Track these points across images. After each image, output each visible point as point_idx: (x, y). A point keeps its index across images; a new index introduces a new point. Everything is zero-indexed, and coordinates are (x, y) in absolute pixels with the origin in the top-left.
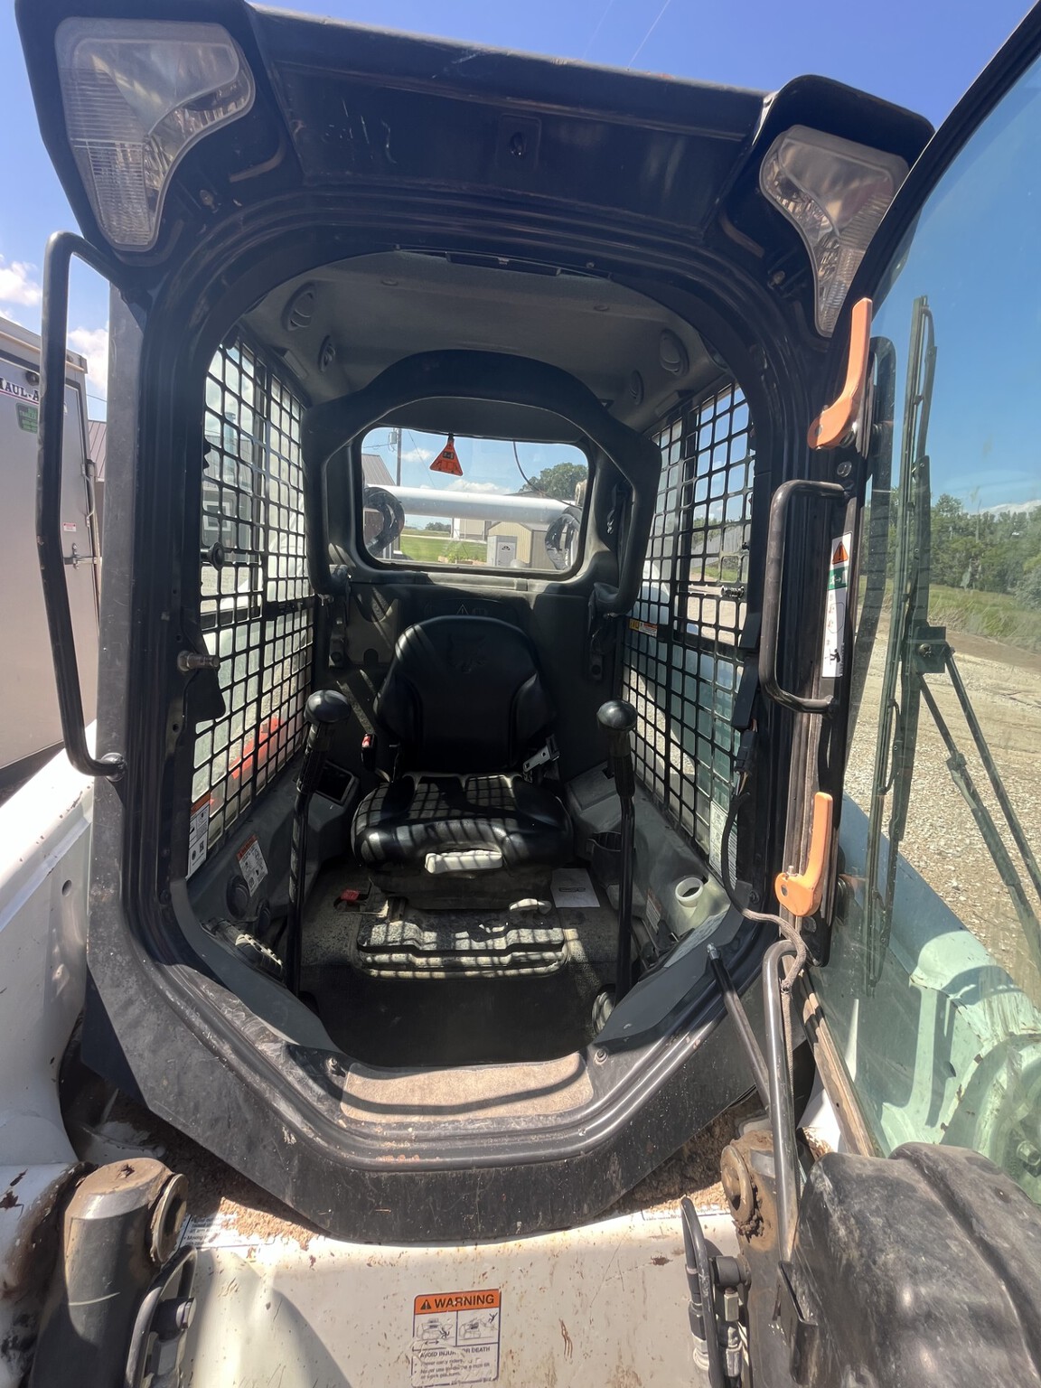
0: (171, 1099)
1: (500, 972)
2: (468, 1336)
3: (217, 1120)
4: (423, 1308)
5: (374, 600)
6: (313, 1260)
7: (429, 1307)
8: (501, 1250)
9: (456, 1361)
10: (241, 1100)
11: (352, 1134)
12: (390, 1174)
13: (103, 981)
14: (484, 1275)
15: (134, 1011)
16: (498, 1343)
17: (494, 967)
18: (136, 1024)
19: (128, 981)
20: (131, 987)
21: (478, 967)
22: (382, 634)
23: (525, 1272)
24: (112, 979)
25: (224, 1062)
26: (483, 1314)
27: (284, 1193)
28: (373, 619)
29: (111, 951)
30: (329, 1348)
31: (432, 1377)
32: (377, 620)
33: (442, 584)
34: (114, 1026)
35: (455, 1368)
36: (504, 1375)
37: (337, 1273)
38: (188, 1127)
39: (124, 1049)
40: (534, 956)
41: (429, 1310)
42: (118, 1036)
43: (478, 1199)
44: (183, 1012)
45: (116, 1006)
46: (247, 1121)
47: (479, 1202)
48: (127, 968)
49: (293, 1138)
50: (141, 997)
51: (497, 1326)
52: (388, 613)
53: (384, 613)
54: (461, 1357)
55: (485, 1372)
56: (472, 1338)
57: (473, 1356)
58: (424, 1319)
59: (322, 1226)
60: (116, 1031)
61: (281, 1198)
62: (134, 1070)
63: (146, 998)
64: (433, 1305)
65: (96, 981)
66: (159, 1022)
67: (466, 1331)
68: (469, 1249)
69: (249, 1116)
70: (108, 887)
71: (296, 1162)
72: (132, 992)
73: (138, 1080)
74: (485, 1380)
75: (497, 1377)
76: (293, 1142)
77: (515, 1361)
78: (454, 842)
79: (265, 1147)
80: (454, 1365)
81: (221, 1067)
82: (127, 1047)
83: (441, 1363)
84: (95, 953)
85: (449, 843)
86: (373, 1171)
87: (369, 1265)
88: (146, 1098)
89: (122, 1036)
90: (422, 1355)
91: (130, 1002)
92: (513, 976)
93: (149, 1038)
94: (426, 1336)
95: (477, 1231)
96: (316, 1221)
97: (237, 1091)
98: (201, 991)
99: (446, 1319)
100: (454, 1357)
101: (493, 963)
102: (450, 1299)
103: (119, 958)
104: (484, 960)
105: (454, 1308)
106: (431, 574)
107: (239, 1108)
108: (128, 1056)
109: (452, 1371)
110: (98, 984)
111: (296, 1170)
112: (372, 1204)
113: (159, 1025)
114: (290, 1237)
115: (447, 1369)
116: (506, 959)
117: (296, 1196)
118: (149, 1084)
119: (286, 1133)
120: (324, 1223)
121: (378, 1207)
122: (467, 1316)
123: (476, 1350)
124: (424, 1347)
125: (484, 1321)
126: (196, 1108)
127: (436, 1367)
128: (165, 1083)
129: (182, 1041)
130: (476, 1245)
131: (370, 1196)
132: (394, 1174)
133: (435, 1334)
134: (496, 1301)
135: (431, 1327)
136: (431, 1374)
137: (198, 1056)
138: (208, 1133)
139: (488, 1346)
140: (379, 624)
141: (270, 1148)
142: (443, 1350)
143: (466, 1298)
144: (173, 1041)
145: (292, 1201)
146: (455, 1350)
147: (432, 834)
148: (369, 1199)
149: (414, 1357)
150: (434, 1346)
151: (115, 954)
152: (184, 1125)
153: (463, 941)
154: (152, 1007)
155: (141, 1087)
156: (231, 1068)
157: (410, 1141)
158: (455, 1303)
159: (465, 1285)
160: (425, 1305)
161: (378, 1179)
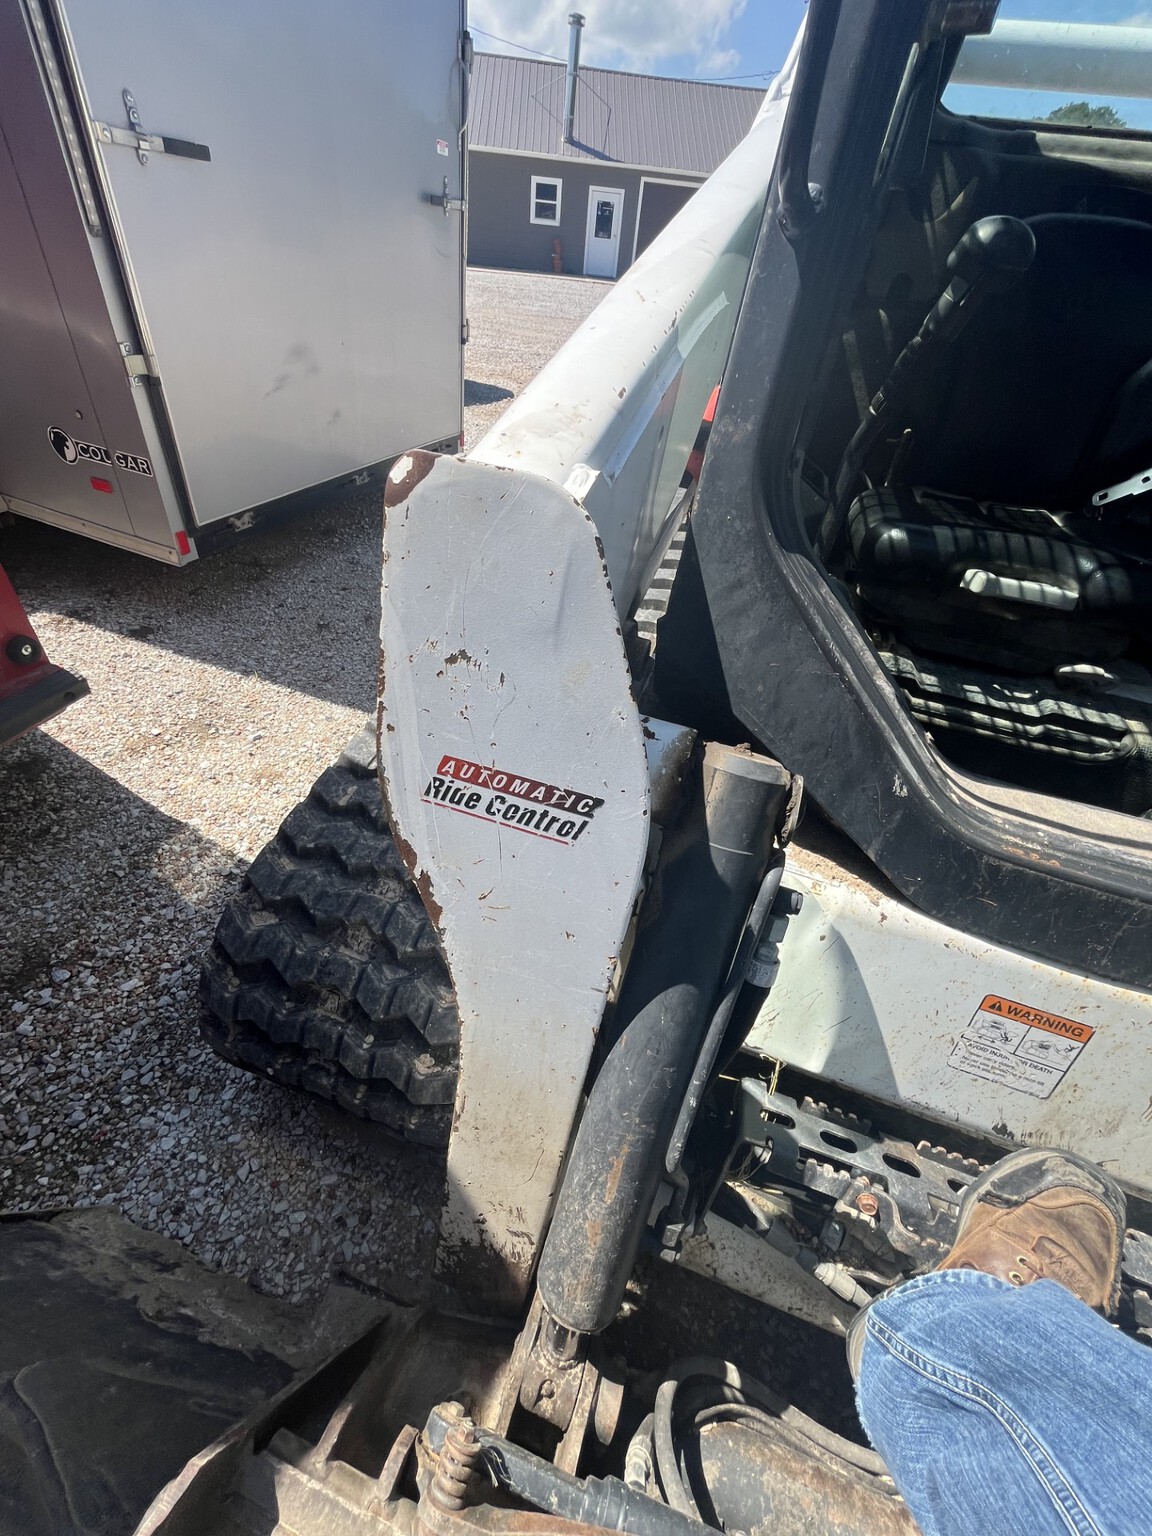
0: (763, 707)
1: (1024, 742)
2: (1032, 1051)
3: (813, 745)
4: (993, 1007)
5: (938, 180)
6: (884, 917)
7: (1000, 1009)
8: (1119, 994)
9: (1006, 1065)
10: (852, 731)
11: (965, 813)
12: (1017, 867)
13: (709, 551)
14: (1082, 1008)
15: (741, 596)
16: (1065, 1073)
17: (1015, 733)
18: (742, 611)
19: (743, 557)
20: (745, 565)
21: (994, 728)
22: (931, 244)
23: (1137, 1026)
24: (721, 551)
25: (844, 681)
26: (1063, 1042)
27: (869, 844)
28: (926, 217)
29: (729, 513)
30: (872, 997)
31: (972, 1066)
32: (931, 219)
33: (1057, 155)
34: (711, 610)
35: (1003, 1071)
36: (1056, 1101)
37: (908, 938)
38: (775, 743)
39: (718, 640)
40: (1078, 736)
41: (998, 1012)
42: (714, 623)
43: (1120, 934)
44: (806, 609)
45: (719, 587)
46: (851, 756)
47: (1120, 938)
48: (746, 539)
49: (905, 790)
50: (756, 579)
51: (1072, 1059)
52: (954, 206)
53: (948, 203)
54: (1014, 1065)
55: (1035, 1088)
56: (1038, 1056)
57: (1029, 1070)
58: (990, 1017)
59: (903, 890)
60: (713, 617)
61: (864, 847)
62: (724, 665)
63: (761, 581)
64: (1005, 1008)
65: (698, 551)
66: (772, 615)
67: (1032, 1047)
68: (1077, 979)
69: (856, 751)
70: (745, 420)
71: (898, 817)
72: (744, 571)
73: (727, 679)
74: (1031, 1094)
75: (1048, 1098)
76: (903, 794)
77: (1077, 1094)
78: (1006, 564)
79: (864, 790)
80: (1002, 1067)
81: (839, 685)
82: (722, 638)
83: (989, 1060)
84: (705, 514)
85: (999, 562)
86: (997, 858)
87: (947, 946)
88: (733, 699)
89: (718, 624)
90: (970, 1045)
91: (739, 584)
92: (1040, 751)
93: (752, 633)
94: (983, 1031)
95: (1099, 964)
96: (898, 883)
97: (851, 719)
98: (821, 594)
99: (1014, 1028)
100: (1006, 1061)
101: (1015, 729)
102: (1029, 1013)
103: (737, 524)
104: (1001, 722)
105: (1030, 1023)
106: (1041, 136)
107: (846, 738)
108: (720, 649)
109: (998, 1072)
110: (701, 554)
111: (894, 825)
112: (977, 889)
113: (770, 619)
114: (858, 889)
115: (992, 1067)
116: (1037, 730)
117: (882, 851)
118: (740, 686)
119: (897, 782)
120: (907, 889)
121: (983, 896)
122: (1039, 1035)
123: (1036, 1067)
124: (975, 1039)
125: (1059, 1047)
126: (791, 726)
127: (981, 1060)
128: (760, 688)
129: (796, 643)
130: (1087, 977)
131: (977, 881)
132: (1022, 869)
133: (995, 1034)
134: (1084, 1037)
135: (993, 1026)
136: (973, 1063)
137: (813, 667)
138: (798, 756)
139: (1051, 1070)
140: (932, 226)
141: (870, 793)
142: (996, 1051)
143: (1048, 1019)
144: (784, 641)
145: (876, 855)
146: (1011, 1057)
147: (982, 544)
148: (975, 883)
149: (961, 1043)
150: (988, 1043)
151: (733, 519)
152: (771, 740)
153: (975, 694)
154: (767, 595)
155: (730, 687)
156: (851, 689)
157: (1042, 844)
158: (1032, 1018)
159: (1055, 1008)
160: (994, 1005)
161: (998, 869)
